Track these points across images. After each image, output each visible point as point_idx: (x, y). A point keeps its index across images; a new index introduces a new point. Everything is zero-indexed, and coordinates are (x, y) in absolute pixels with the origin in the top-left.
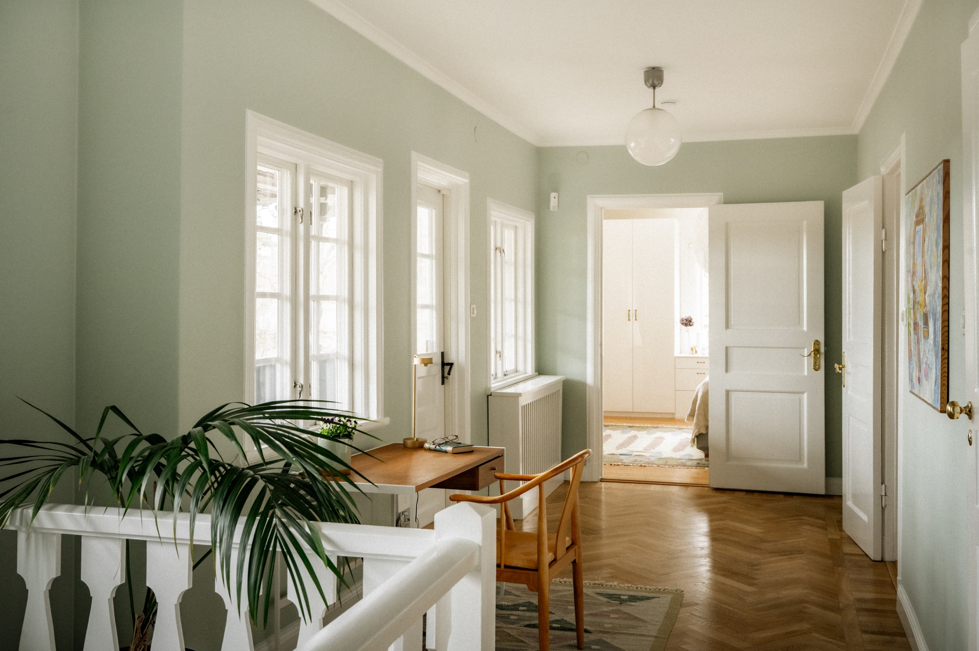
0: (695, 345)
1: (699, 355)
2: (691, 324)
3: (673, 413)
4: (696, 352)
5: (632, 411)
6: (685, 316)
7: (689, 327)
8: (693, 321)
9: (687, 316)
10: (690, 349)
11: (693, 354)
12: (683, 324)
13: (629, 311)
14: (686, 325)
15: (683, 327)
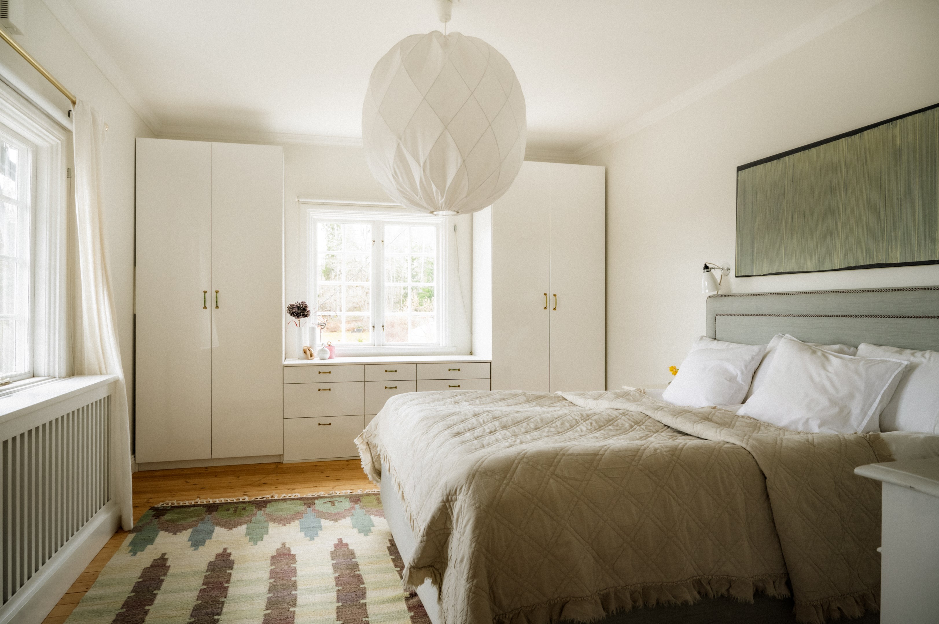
0: (309, 346)
1: (316, 360)
2: (306, 313)
3: (280, 455)
4: (311, 356)
5: (209, 457)
6: (295, 300)
7: (302, 319)
8: (308, 309)
9: (300, 302)
10: (302, 352)
11: (307, 359)
12: (292, 314)
13: (205, 292)
14: (298, 315)
15: (293, 318)
